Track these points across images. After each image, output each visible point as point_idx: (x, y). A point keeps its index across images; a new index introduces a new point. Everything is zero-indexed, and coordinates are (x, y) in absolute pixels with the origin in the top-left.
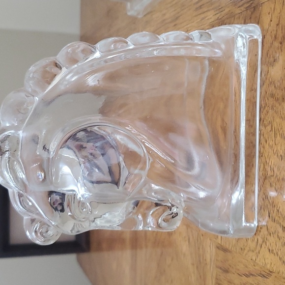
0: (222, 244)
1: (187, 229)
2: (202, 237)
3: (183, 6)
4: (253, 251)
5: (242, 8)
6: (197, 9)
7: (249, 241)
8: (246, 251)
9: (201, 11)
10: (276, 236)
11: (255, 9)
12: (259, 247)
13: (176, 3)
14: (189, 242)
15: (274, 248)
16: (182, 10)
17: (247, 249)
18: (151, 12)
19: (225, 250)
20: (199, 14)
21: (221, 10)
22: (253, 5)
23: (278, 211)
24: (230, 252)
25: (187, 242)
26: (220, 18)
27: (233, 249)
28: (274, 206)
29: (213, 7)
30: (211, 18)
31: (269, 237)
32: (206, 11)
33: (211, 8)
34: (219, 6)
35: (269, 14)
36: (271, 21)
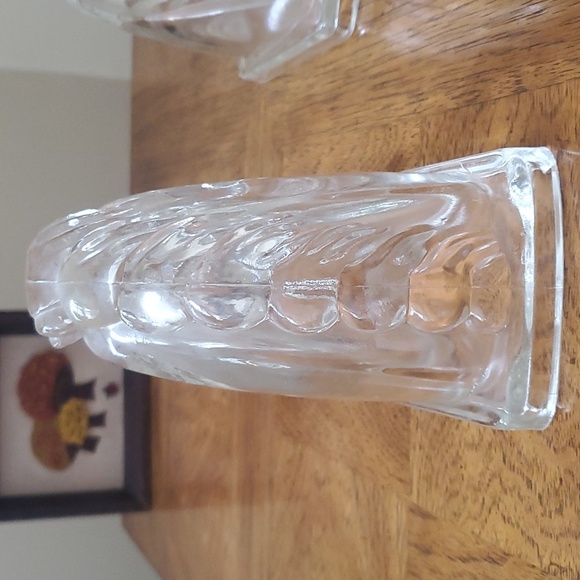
0: (420, 504)
1: (354, 475)
2: (381, 491)
3: (349, 77)
4: (475, 519)
5: (460, 101)
6: (375, 88)
7: (469, 501)
8: (462, 519)
9: (382, 92)
10: (515, 495)
11: (482, 107)
12: (485, 512)
13: (335, 69)
14: (357, 498)
15: (512, 515)
16: (347, 84)
17: (464, 515)
18: (285, 76)
19: (426, 515)
20: (379, 98)
21: (421, 98)
22: (480, 100)
23: (520, 453)
24: (435, 519)
25: (354, 499)
26: (418, 111)
27: (438, 513)
28: (512, 445)
29: (406, 88)
30: (402, 109)
31: (503, 496)
32: (393, 95)
33: (402, 90)
34: (418, 89)
35: (508, 119)
36: (511, 132)
